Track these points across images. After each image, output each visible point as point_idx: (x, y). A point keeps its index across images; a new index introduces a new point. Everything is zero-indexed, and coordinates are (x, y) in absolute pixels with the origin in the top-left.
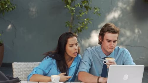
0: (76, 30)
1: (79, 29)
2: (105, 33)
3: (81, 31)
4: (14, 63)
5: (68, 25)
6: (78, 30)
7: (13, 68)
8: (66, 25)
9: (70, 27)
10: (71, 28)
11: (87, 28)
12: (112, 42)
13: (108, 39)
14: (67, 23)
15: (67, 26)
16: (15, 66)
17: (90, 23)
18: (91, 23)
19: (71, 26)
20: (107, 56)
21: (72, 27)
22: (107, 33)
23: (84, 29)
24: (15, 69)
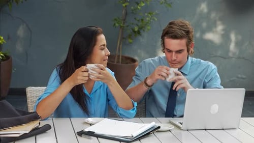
0: (131, 31)
1: (136, 29)
3: (139, 32)
4: (29, 88)
5: (117, 23)
6: (135, 32)
8: (115, 24)
9: (121, 27)
10: (123, 29)
11: (149, 28)
14: (115, 20)
15: (117, 25)
16: (31, 93)
17: (153, 19)
18: (156, 19)
19: (122, 25)
21: (123, 27)
23: (144, 30)
24: (31, 97)
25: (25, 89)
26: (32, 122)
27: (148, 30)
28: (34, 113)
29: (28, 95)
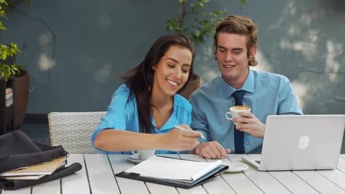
0: (191, 36)
1: (198, 33)
3: (201, 38)
4: (52, 113)
6: (196, 38)
7: (50, 125)
14: (169, 21)
15: (171, 28)
16: (54, 120)
19: (178, 28)
20: (237, 89)
21: (180, 31)
23: (208, 36)
24: (55, 126)
25: (47, 115)
26: (55, 160)
28: (58, 147)
29: (52, 123)
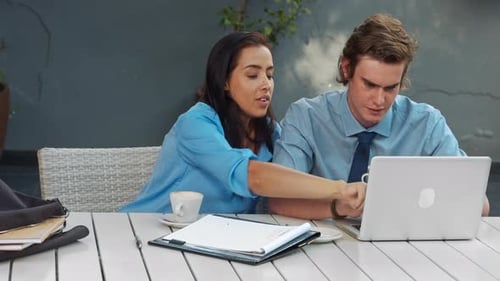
1: (268, 32)
2: (359, 56)
3: (273, 39)
4: (43, 150)
5: (229, 18)
7: (40, 167)
8: (223, 22)
9: (236, 26)
11: (292, 29)
12: (381, 90)
13: (367, 77)
14: (225, 12)
19: (238, 24)
20: (366, 128)
21: (242, 27)
22: (366, 57)
23: (283, 35)
24: (48, 169)
25: (36, 153)
26: (48, 221)
27: (293, 33)
28: (53, 201)
29: (43, 164)
